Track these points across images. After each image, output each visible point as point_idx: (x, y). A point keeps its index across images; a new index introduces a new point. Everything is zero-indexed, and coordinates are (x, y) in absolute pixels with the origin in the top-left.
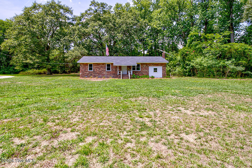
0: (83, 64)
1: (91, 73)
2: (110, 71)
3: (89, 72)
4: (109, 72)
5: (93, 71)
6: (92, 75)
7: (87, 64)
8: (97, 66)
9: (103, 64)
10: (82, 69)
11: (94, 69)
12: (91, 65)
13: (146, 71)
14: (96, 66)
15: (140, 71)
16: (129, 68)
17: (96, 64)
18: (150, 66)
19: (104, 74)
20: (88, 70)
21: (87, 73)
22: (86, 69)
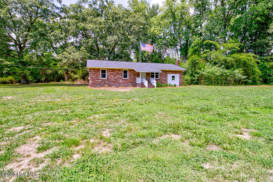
0: (93, 69)
1: (105, 81)
2: (128, 78)
3: (102, 79)
4: (126, 79)
5: (106, 78)
6: (105, 83)
7: (99, 69)
8: (112, 73)
9: (119, 70)
10: (93, 75)
11: (108, 76)
12: (104, 71)
13: (165, 79)
14: (110, 73)
15: (159, 78)
16: (148, 75)
17: (111, 70)
18: (168, 73)
19: (121, 82)
20: (100, 77)
21: (99, 81)
22: (97, 76)
